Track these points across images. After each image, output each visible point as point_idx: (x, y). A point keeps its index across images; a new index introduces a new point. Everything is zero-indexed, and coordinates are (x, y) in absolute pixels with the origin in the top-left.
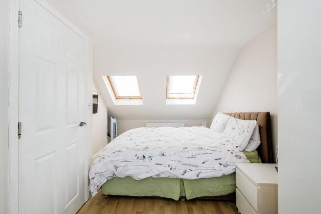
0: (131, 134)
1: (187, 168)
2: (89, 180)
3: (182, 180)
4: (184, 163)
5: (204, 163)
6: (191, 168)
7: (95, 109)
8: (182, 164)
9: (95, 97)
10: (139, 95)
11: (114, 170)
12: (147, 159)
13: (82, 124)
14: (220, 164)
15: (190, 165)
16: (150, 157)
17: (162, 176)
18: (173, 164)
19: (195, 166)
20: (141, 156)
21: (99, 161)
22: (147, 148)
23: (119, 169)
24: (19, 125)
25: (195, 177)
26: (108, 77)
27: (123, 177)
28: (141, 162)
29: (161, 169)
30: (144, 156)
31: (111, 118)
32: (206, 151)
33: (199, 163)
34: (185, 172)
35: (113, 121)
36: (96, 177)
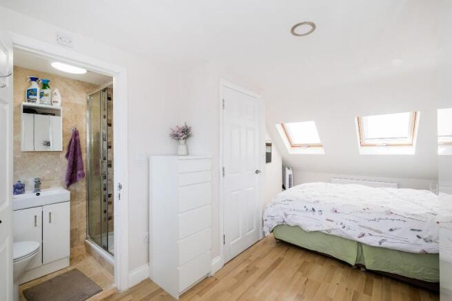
0: (304, 187)
1: (367, 232)
2: (263, 221)
3: (359, 244)
4: (362, 225)
5: (391, 230)
6: (372, 232)
7: (268, 158)
8: (361, 226)
9: (269, 145)
10: (319, 142)
11: (284, 217)
12: (317, 213)
13: (257, 172)
14: (419, 237)
15: (370, 229)
16: (321, 211)
17: (333, 233)
18: (347, 223)
19: (377, 231)
20: (310, 208)
21: (271, 206)
22: (318, 202)
23: (288, 217)
24: (223, 169)
25: (377, 244)
26: (282, 124)
27: (292, 225)
28: (310, 214)
29: (332, 225)
30: (313, 209)
31: (287, 169)
32: (397, 218)
33: (385, 229)
34: (363, 235)
35: (288, 172)
36: (269, 219)
